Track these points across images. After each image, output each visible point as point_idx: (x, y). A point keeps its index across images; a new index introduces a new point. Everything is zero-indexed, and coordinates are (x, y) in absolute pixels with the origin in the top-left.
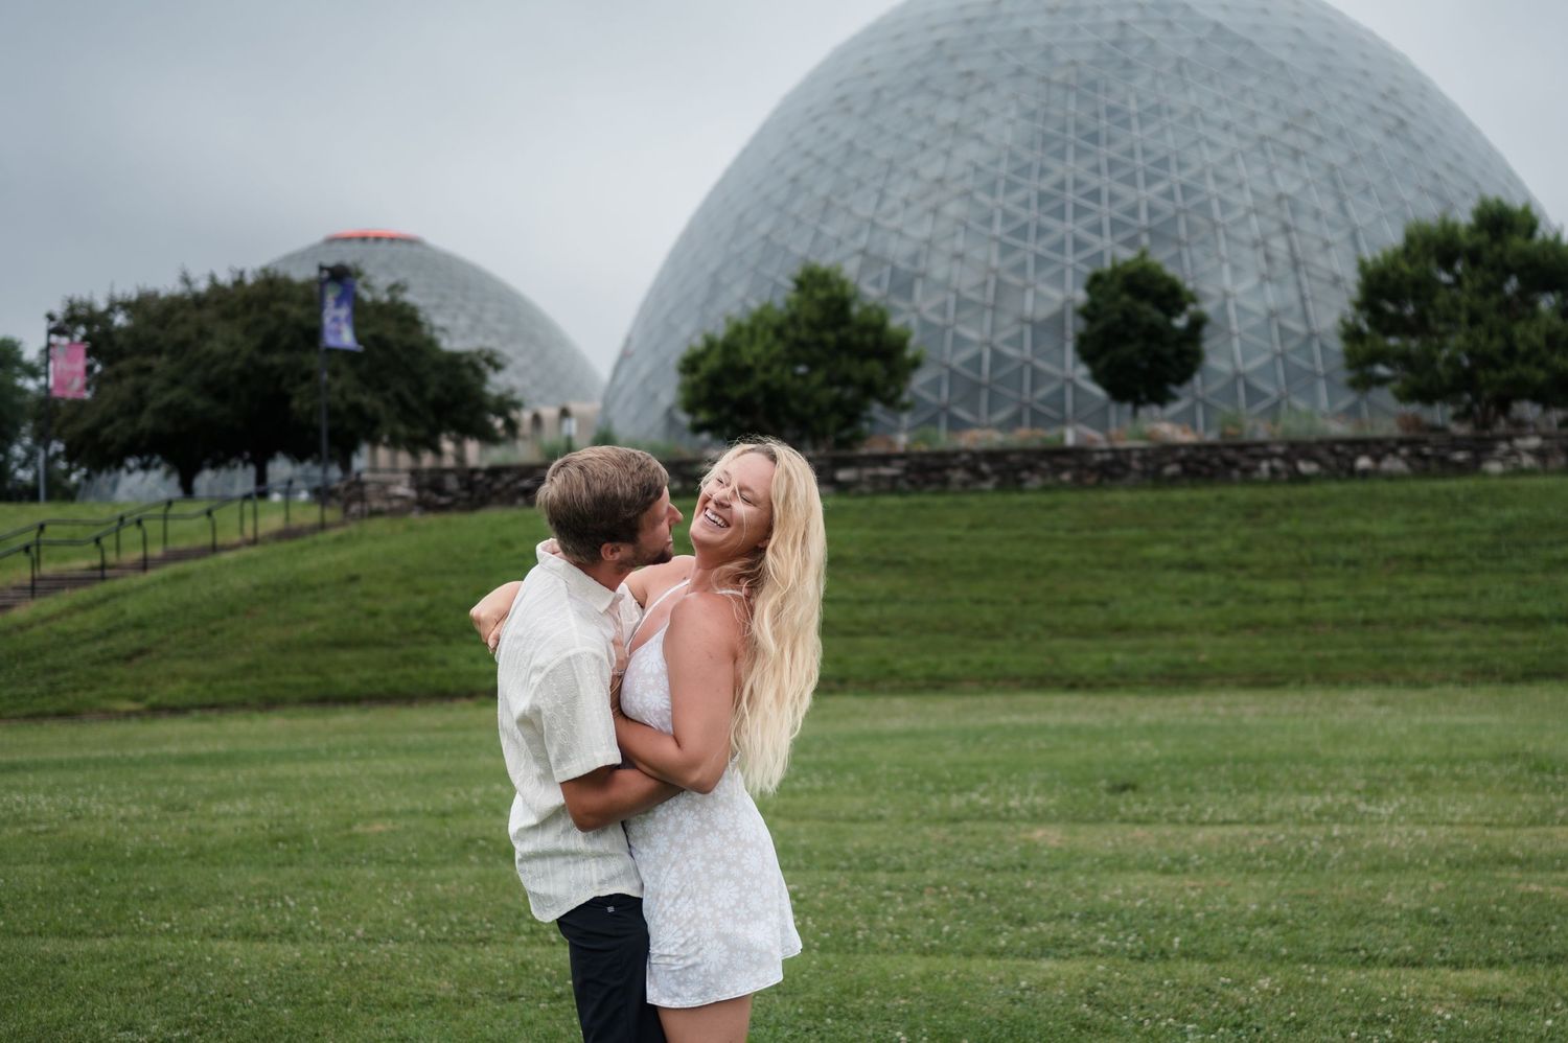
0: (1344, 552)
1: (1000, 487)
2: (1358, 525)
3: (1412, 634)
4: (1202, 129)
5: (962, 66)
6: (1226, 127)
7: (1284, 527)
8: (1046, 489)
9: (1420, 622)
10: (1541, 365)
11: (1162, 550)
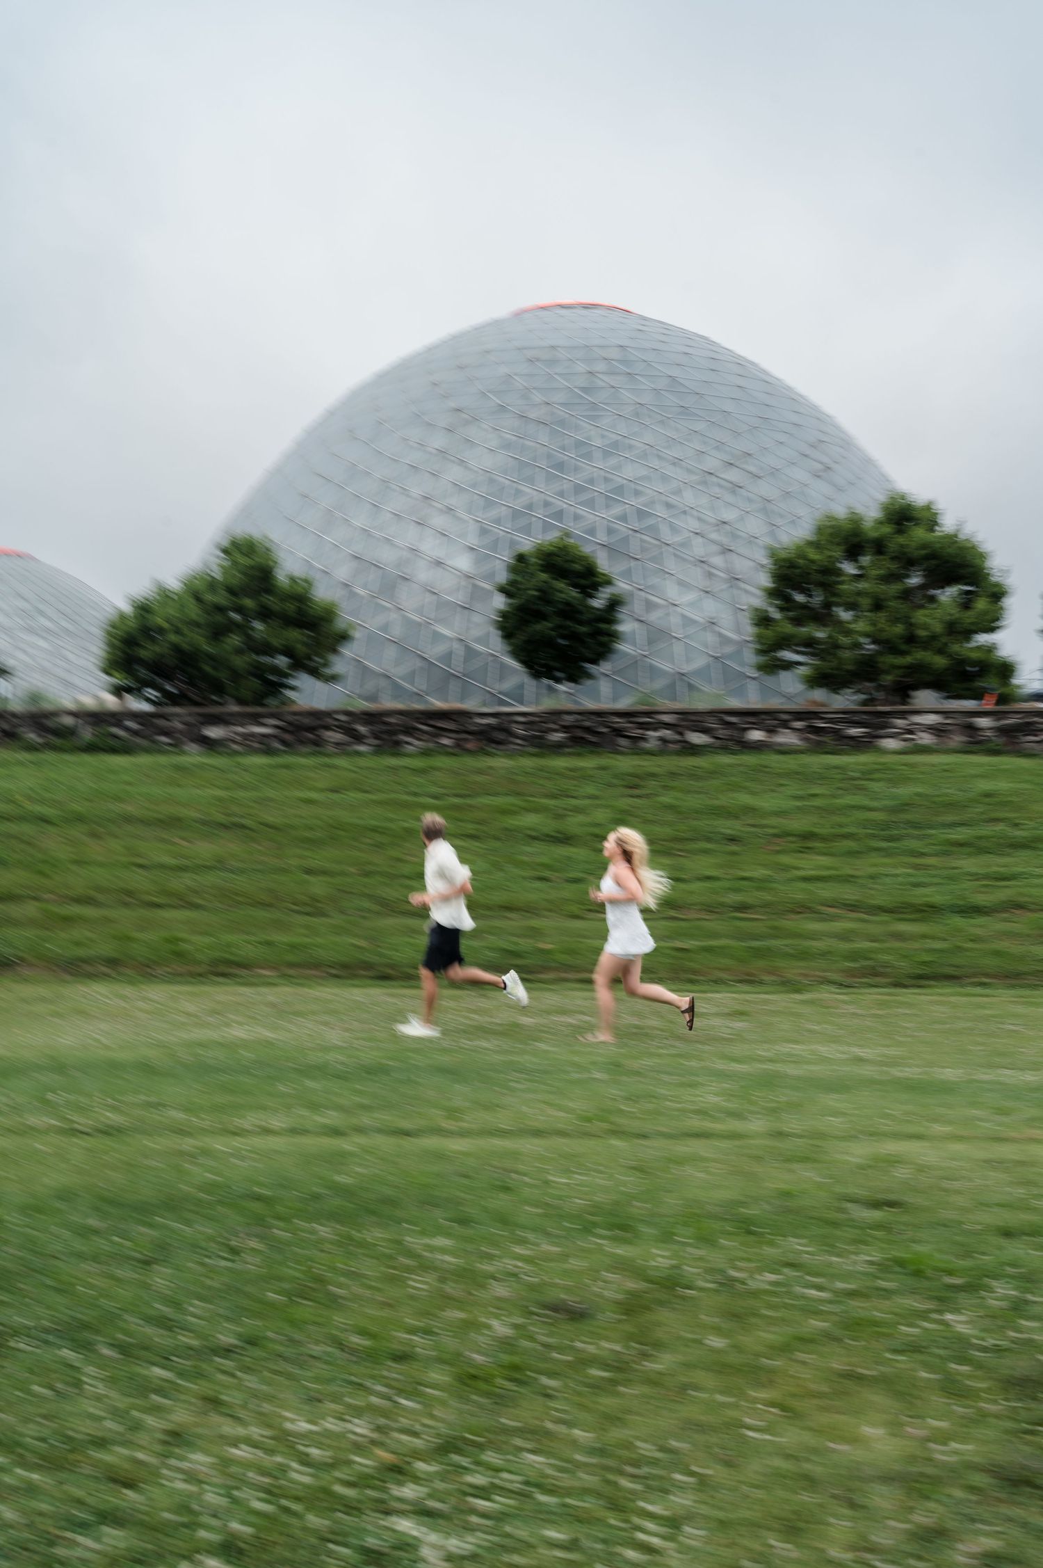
0: (728, 827)
1: (378, 751)
2: (744, 799)
3: (790, 923)
4: (655, 463)
5: (452, 404)
6: (676, 462)
7: (666, 799)
8: (426, 753)
9: (802, 909)
10: (941, 652)
11: (530, 820)
